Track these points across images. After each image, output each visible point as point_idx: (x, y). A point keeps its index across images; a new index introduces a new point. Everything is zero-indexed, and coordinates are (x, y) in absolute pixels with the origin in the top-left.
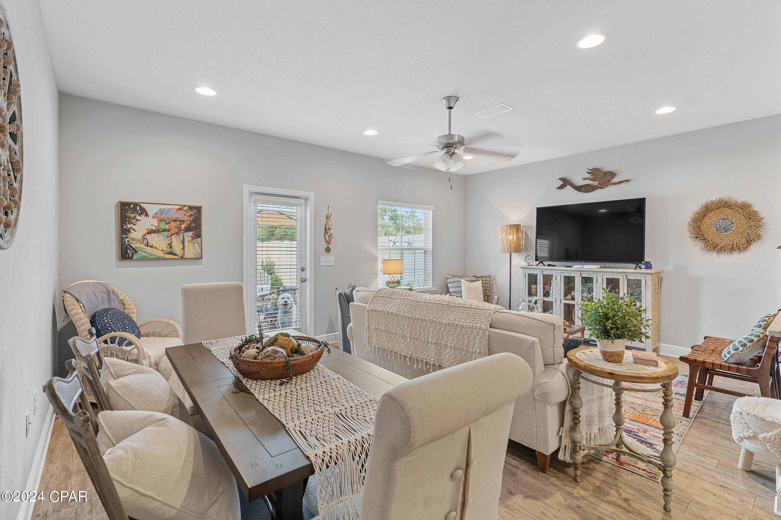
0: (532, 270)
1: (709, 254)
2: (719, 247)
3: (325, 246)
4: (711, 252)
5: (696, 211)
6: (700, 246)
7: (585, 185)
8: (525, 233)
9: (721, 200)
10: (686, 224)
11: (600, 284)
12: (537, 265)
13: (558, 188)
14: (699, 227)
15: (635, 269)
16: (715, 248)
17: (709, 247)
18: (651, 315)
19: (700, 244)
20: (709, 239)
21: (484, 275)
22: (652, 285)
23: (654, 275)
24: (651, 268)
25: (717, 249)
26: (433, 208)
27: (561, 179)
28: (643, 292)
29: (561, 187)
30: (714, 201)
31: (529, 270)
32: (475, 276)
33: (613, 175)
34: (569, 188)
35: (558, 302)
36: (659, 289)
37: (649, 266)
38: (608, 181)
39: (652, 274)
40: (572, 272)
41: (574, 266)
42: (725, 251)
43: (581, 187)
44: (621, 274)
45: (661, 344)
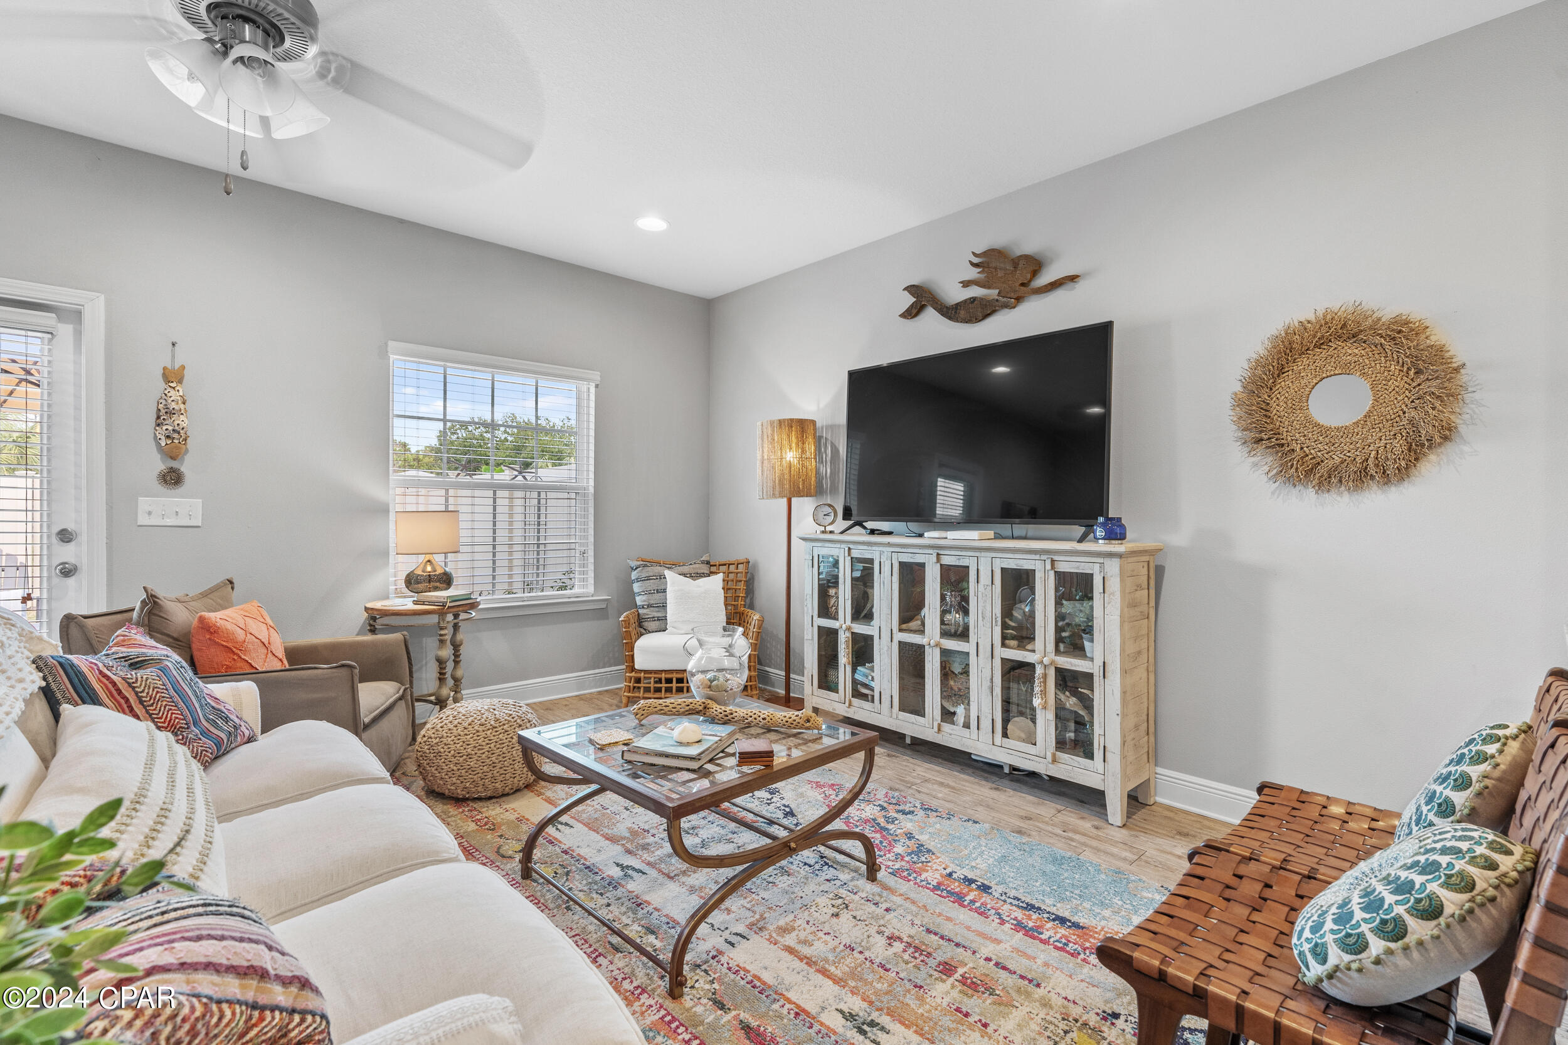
0: (827, 545)
1: (1295, 492)
2: (1322, 470)
3: (159, 465)
4: (1299, 487)
5: (1255, 356)
6: (1266, 468)
7: (965, 301)
8: (833, 445)
9: (1329, 317)
10: (1227, 401)
11: (986, 586)
12: (842, 533)
13: (903, 316)
14: (1265, 409)
15: (1080, 541)
16: (1309, 472)
17: (1293, 470)
18: (1119, 685)
19: (1265, 462)
20: (1294, 445)
21: (732, 559)
22: (1123, 591)
23: (1130, 560)
24: (1122, 537)
25: (1318, 476)
26: (596, 376)
27: (912, 289)
28: (1098, 612)
29: (912, 313)
30: (1309, 322)
31: (819, 544)
32: (708, 563)
33: (1034, 264)
34: (930, 314)
35: (886, 635)
36: (1152, 603)
37: (1116, 532)
38: (1023, 285)
39: (1119, 556)
40: (921, 551)
41: (926, 534)
42: (1340, 481)
43: (956, 308)
44: (1037, 557)
45: (1159, 770)
